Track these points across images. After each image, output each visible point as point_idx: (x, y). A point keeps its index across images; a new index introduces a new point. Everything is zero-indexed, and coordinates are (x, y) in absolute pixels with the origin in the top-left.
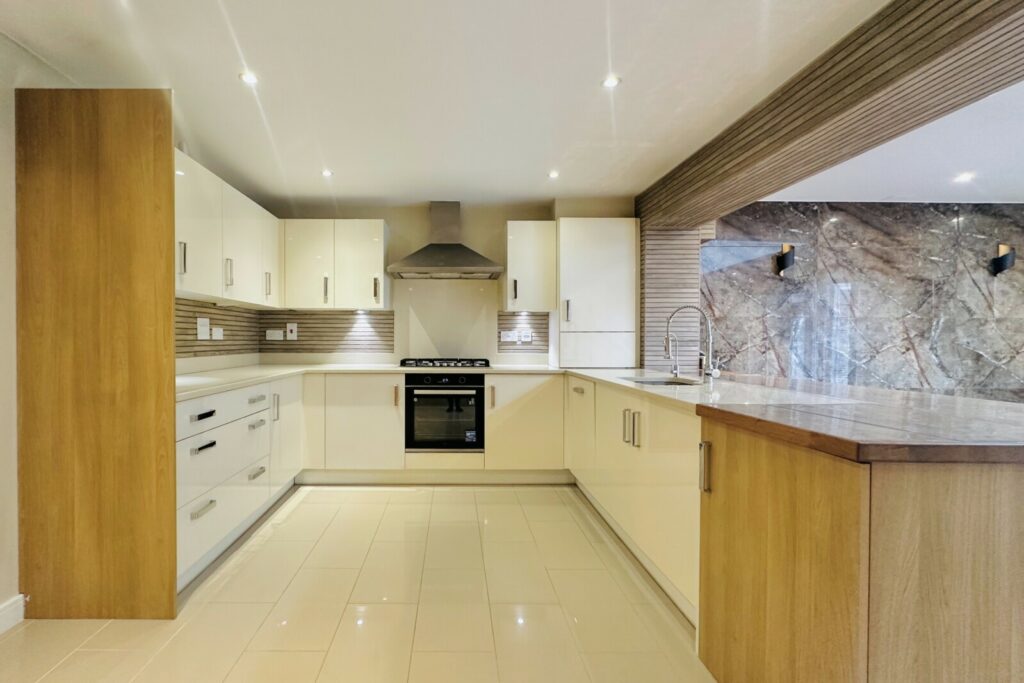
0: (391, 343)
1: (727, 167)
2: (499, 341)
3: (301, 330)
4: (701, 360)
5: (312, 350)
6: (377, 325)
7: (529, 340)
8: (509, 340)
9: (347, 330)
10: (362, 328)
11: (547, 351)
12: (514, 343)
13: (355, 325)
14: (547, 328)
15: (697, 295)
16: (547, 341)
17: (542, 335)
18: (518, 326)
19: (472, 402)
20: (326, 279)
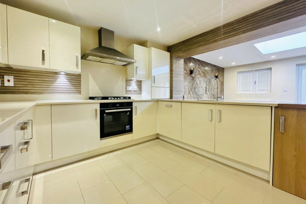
0: (79, 90)
1: (216, 39)
2: (126, 90)
3: (15, 80)
4: (184, 96)
5: (26, 93)
6: (71, 81)
7: (136, 90)
8: (129, 89)
9: (53, 82)
10: (62, 81)
11: (141, 94)
12: (131, 91)
13: (58, 80)
14: (141, 86)
15: (183, 78)
16: (141, 90)
17: (140, 88)
18: (132, 85)
19: (128, 114)
20: (43, 51)
